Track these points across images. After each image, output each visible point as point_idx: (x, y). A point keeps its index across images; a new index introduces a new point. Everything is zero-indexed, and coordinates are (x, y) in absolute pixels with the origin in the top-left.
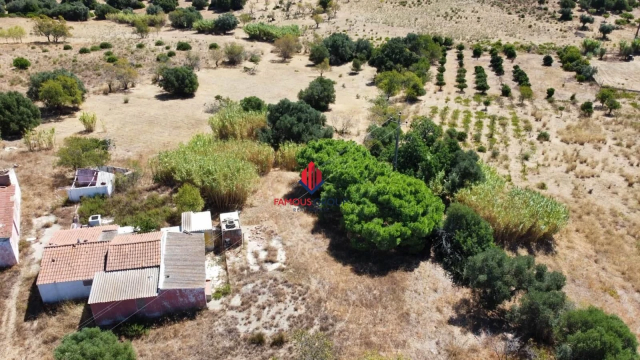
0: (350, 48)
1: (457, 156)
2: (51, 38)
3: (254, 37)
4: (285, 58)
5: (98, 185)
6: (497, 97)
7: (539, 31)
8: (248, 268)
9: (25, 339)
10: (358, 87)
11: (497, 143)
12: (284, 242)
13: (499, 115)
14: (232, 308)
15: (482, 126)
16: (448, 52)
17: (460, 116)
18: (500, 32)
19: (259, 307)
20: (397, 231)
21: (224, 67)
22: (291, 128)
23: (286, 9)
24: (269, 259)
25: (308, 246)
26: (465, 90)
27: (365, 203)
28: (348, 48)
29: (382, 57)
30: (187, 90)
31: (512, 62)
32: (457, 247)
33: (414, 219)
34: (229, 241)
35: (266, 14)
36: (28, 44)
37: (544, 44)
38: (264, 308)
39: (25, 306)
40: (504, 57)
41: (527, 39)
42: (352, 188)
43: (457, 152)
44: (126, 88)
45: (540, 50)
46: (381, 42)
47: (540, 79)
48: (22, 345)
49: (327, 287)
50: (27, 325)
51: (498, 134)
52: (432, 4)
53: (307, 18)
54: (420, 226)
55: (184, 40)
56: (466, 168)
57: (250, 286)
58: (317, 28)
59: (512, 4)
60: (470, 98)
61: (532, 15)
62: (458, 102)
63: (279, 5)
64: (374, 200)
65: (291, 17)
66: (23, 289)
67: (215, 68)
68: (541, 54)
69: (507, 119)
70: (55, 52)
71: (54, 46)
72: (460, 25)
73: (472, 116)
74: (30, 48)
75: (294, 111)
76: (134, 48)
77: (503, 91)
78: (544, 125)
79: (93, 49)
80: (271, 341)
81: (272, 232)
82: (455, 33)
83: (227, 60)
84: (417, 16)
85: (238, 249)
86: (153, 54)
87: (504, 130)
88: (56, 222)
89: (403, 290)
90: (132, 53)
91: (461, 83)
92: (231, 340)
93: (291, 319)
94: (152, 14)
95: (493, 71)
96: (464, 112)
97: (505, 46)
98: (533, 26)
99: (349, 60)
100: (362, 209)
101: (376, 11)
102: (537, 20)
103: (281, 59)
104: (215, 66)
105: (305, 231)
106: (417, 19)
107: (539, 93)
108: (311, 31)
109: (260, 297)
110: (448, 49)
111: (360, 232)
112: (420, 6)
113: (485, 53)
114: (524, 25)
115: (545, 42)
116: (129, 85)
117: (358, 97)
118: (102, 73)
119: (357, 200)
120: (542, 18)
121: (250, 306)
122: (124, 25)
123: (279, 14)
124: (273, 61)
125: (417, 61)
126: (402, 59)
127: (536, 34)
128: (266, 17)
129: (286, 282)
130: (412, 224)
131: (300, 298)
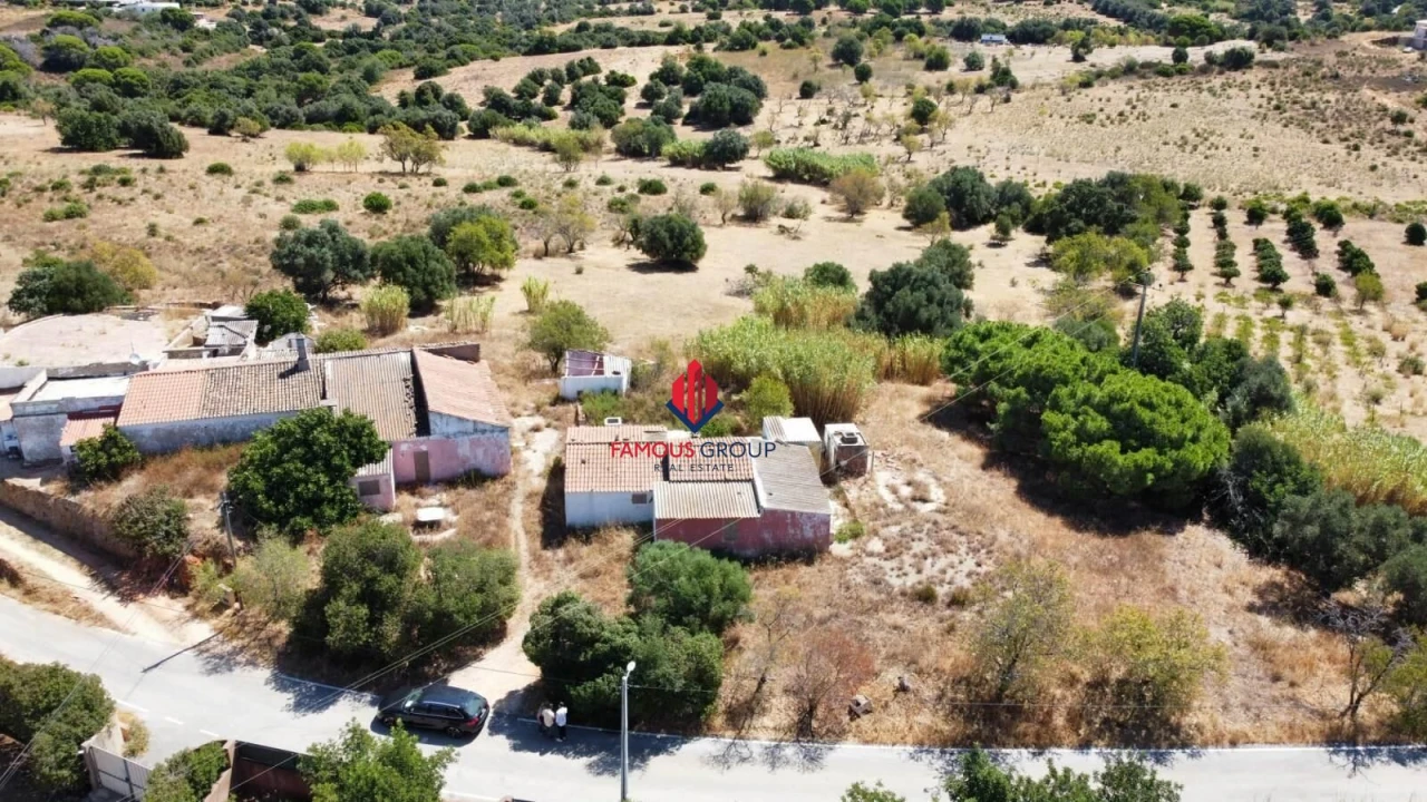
0: (987, 197)
1: (1242, 368)
2: (409, 164)
3: (783, 174)
4: (853, 214)
5: (608, 373)
6: (1304, 296)
7: (1393, 178)
8: (884, 506)
9: (550, 570)
10: (1010, 268)
11: (1313, 372)
12: (940, 475)
13: (1312, 327)
14: (871, 554)
15: (1278, 342)
16: (1193, 213)
17: (1229, 325)
18: (1304, 178)
19: (915, 556)
20: (1148, 459)
21: (738, 225)
22: (917, 311)
23: (840, 125)
24: (918, 495)
25: (980, 485)
26: (1234, 280)
27: (1086, 413)
28: (982, 197)
29: (1062, 212)
30: (687, 255)
31: (1335, 235)
32: (1255, 501)
33: (1178, 444)
34: (847, 465)
35: (802, 134)
36: (372, 175)
37: (1408, 203)
38: (925, 558)
39: (539, 529)
40: (1317, 226)
41: (1367, 192)
42: (1063, 391)
43: (1242, 359)
44: (571, 250)
45: (1398, 214)
46: (1046, 190)
47: (1400, 267)
48: (547, 578)
49: (1026, 542)
50: (548, 553)
51: (1313, 357)
52: (1149, 121)
53: (886, 142)
54: (1190, 456)
55: (649, 177)
56: (1261, 388)
57: (895, 530)
58: (909, 161)
59: (1331, 122)
60: (1247, 296)
61: (1378, 145)
62: (1223, 301)
63: (827, 118)
64: (1103, 409)
65: (853, 140)
66: (528, 508)
67: (720, 226)
68: (1400, 222)
69: (1331, 335)
70: (422, 188)
71: (415, 179)
72: (1215, 163)
73: (1254, 326)
74: (375, 180)
75: (918, 284)
76: (559, 186)
77: (1317, 285)
78: (1412, 348)
79: (488, 187)
80: (947, 600)
81: (914, 461)
82: (1203, 176)
83: (741, 213)
84: (1119, 143)
85: (861, 480)
86: (597, 198)
87: (1326, 353)
88: (548, 426)
89: (1161, 558)
90: (559, 195)
91: (1226, 268)
92: (879, 592)
93: (974, 577)
94: (581, 128)
95: (1294, 249)
96: (1238, 318)
97: (1317, 204)
98: (1380, 167)
99: (984, 221)
100: (1083, 424)
101: (1031, 132)
102: (1388, 155)
103: (844, 215)
104: (720, 222)
105: (970, 465)
106: (1118, 149)
107: (1398, 293)
108: (896, 166)
109: (915, 544)
110: (1192, 207)
111: (1080, 459)
112: (1125, 125)
113: (1272, 217)
114: (1361, 165)
115: (1410, 199)
116: (576, 246)
117: (1013, 283)
118: (519, 225)
119: (1072, 409)
120: (1401, 152)
121: (901, 553)
122: (526, 149)
123: (826, 134)
124: (829, 219)
125: (1133, 220)
126: (1101, 217)
127: (1386, 183)
128: (801, 139)
129: (954, 527)
130: (1174, 454)
131: (983, 551)
